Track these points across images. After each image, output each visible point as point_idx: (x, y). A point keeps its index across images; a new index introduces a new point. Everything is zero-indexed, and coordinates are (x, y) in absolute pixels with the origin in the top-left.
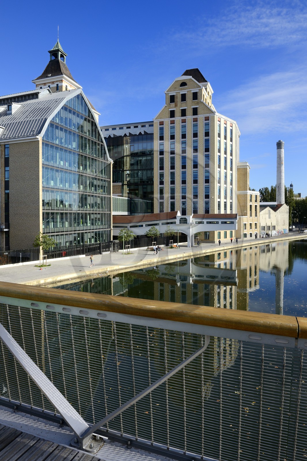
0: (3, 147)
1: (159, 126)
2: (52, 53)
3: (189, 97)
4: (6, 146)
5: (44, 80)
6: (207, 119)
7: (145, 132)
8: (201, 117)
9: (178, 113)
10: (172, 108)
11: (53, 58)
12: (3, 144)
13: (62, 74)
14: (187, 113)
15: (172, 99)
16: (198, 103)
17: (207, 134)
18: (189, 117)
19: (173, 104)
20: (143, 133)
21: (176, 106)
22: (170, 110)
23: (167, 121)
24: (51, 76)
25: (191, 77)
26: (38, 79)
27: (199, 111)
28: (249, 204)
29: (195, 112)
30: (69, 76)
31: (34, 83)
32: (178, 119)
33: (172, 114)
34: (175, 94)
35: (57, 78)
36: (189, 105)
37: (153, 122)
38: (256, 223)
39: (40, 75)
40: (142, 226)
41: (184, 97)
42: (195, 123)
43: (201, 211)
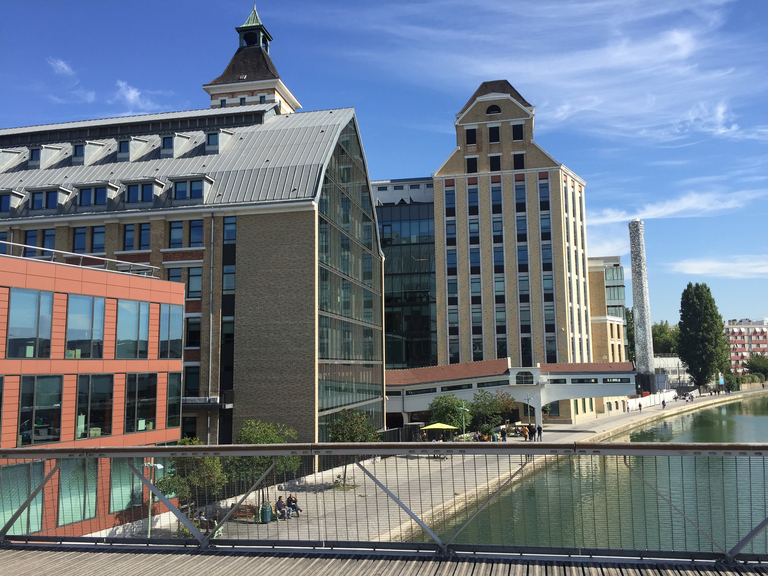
1: (445, 189)
2: (243, 33)
3: (506, 135)
4: (227, 221)
5: (231, 87)
6: (544, 176)
7: (413, 199)
8: (530, 172)
9: (484, 164)
10: (472, 153)
11: (247, 43)
13: (274, 77)
14: (503, 164)
15: (471, 137)
16: (523, 147)
17: (545, 206)
18: (507, 173)
19: (473, 147)
20: (408, 202)
21: (479, 150)
22: (466, 157)
23: (461, 176)
25: (509, 96)
26: (215, 83)
27: (527, 161)
28: (610, 342)
29: (519, 162)
31: (207, 90)
32: (484, 173)
34: (476, 127)
35: (261, 84)
36: (507, 151)
37: (431, 178)
39: (219, 75)
40: (435, 390)
41: (494, 134)
42: (520, 183)
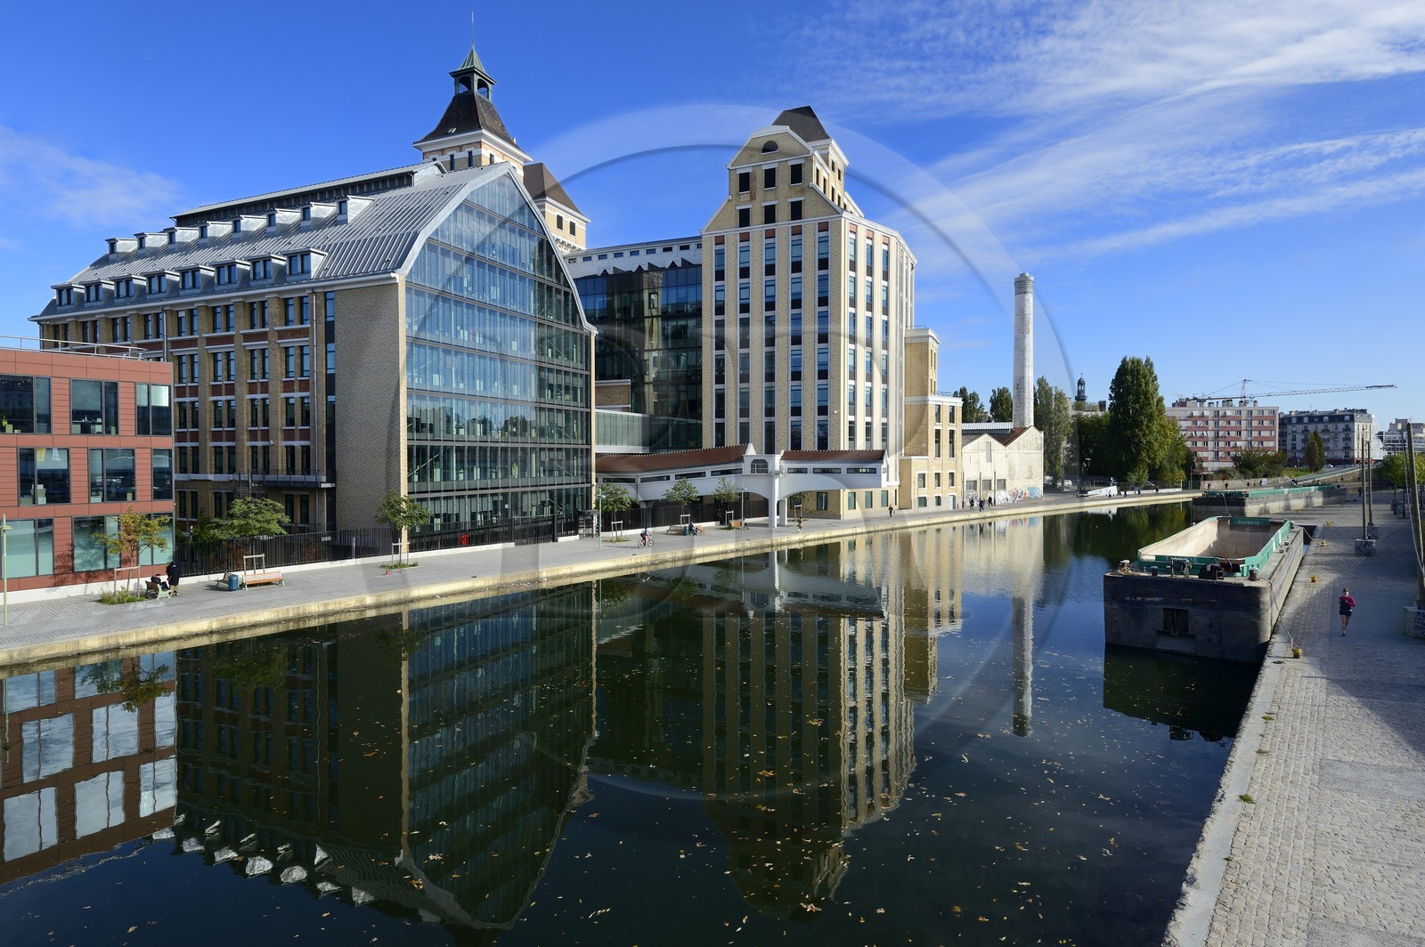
0: (322, 298)
1: (714, 248)
2: (458, 78)
3: (783, 176)
4: (329, 296)
5: (440, 143)
6: (824, 227)
7: (684, 261)
8: (809, 223)
9: (757, 216)
10: (744, 203)
11: (463, 89)
12: (321, 290)
13: (480, 128)
14: (779, 214)
15: (745, 182)
16: (802, 191)
17: (823, 264)
18: (783, 225)
19: (746, 195)
20: (679, 264)
21: (753, 198)
22: (739, 208)
23: (732, 234)
24: (456, 133)
25: (787, 128)
26: (426, 139)
27: (805, 209)
28: (933, 426)
29: (796, 211)
30: (500, 131)
31: (419, 148)
32: (757, 228)
33: (744, 218)
34: (749, 170)
35: (470, 136)
36: (783, 197)
37: (700, 237)
38: (952, 471)
39: (433, 128)
40: (668, 478)
41: (770, 178)
42: (796, 237)
43: (809, 443)
